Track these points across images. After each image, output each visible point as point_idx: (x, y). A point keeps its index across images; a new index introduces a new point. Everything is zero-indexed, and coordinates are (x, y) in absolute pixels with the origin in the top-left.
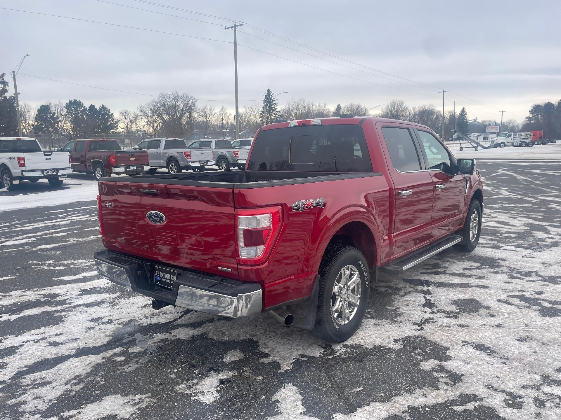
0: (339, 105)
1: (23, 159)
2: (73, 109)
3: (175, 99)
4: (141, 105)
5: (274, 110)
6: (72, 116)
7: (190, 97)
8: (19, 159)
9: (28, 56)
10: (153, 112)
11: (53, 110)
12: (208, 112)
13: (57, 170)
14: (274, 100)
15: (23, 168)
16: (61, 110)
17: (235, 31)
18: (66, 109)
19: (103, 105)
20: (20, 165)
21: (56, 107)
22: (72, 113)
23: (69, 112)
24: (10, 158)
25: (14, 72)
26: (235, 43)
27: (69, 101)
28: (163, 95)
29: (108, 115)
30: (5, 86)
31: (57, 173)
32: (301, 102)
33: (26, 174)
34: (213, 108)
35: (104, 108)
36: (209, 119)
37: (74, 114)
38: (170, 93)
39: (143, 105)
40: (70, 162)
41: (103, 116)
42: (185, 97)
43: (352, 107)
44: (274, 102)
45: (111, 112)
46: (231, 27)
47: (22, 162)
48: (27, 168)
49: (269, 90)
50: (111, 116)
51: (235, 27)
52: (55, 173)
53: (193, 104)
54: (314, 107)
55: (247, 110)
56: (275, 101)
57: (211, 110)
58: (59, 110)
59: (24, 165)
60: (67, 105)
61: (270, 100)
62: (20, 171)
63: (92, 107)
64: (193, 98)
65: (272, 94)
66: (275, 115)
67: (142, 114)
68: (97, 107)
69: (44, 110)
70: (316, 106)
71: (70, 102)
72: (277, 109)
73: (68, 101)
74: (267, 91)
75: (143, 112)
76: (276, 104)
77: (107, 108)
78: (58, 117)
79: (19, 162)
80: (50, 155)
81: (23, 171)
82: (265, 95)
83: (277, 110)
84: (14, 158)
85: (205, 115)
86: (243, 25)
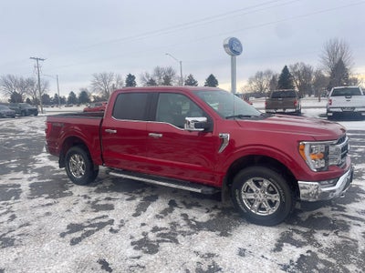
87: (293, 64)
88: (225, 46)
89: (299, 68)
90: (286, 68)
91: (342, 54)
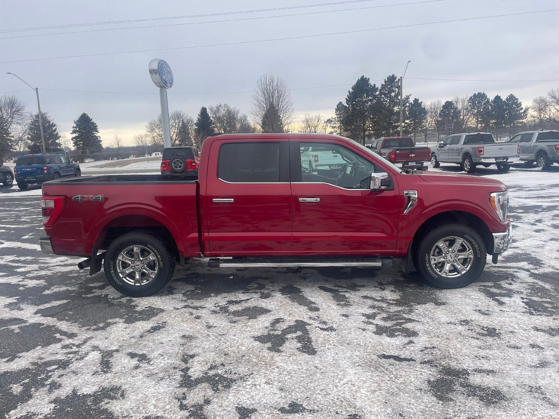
2: (476, 102)
4: (552, 91)
9: (409, 62)
11: (457, 105)
18: (470, 102)
19: (511, 94)
22: (476, 106)
23: (473, 105)
29: (516, 104)
35: (512, 98)
37: (478, 106)
45: (520, 101)
48: (319, 163)
50: (519, 105)
58: (465, 104)
60: (470, 98)
63: (498, 98)
68: (504, 98)
69: (448, 105)
73: (471, 95)
75: (554, 97)
77: (515, 97)
78: (460, 112)
87: (214, 106)
88: (152, 72)
89: (222, 112)
90: (204, 110)
91: (279, 97)
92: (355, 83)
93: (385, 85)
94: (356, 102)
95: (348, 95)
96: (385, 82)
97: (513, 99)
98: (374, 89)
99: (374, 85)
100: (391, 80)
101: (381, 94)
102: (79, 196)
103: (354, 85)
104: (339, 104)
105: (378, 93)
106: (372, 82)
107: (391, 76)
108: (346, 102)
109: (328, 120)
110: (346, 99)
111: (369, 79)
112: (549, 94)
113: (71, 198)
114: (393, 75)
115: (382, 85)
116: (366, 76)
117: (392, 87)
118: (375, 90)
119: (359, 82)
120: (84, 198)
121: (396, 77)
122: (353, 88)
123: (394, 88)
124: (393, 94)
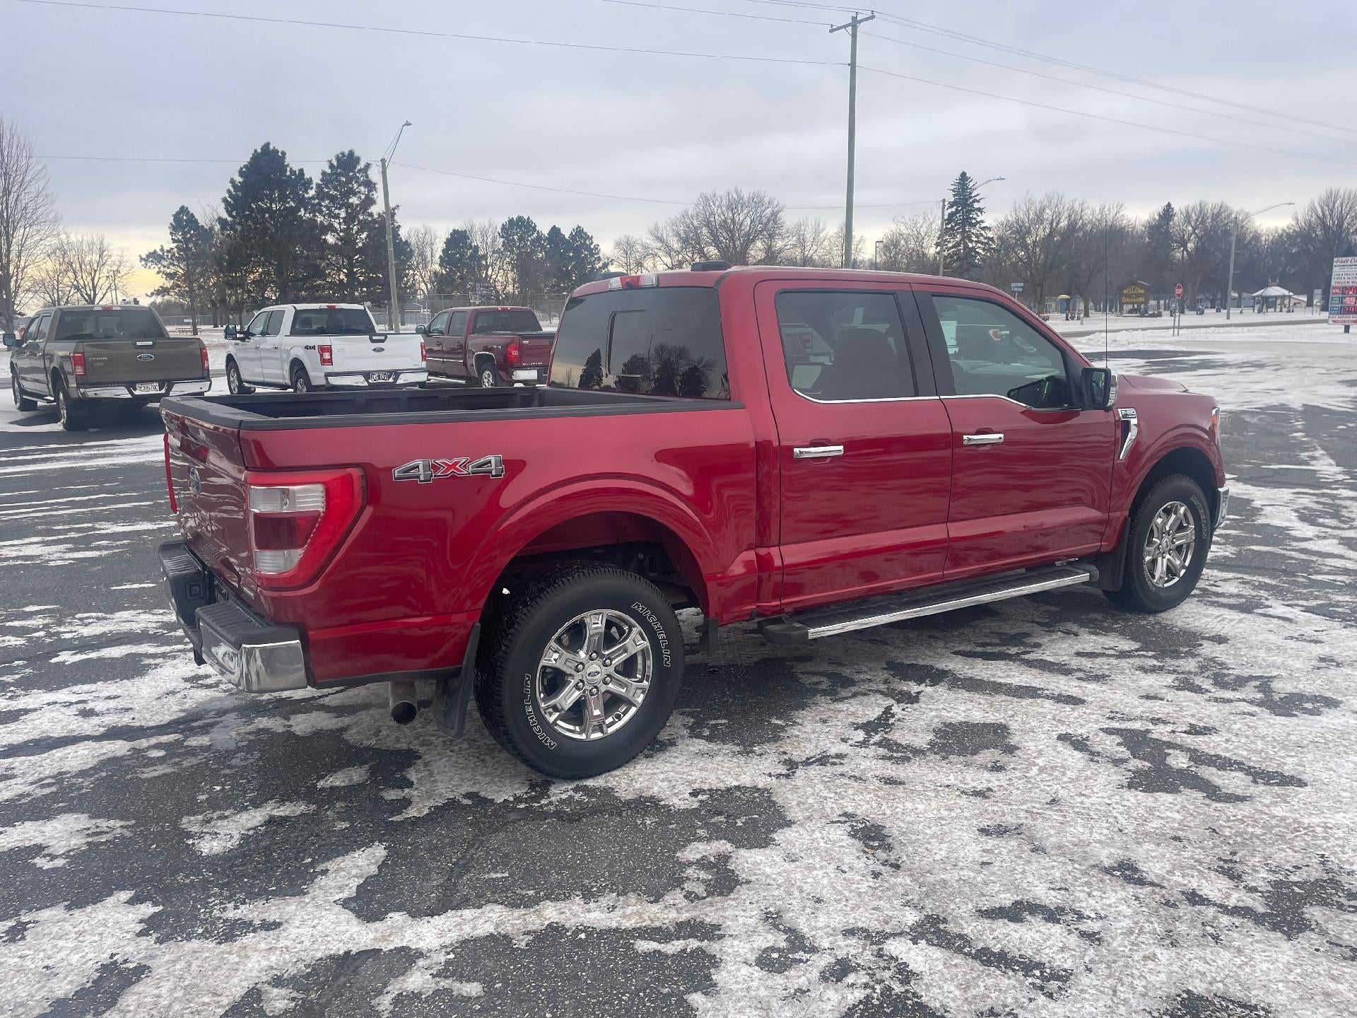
0: (1169, 205)
1: (329, 349)
2: (516, 237)
3: (732, 206)
4: (656, 225)
5: (974, 225)
6: (512, 252)
7: (766, 200)
8: (323, 349)
9: (408, 124)
10: (685, 241)
11: (477, 241)
12: (809, 237)
13: (396, 373)
14: (978, 198)
15: (329, 369)
16: (494, 240)
17: (854, 36)
18: (503, 237)
19: (579, 227)
20: (324, 362)
21: (484, 234)
22: (514, 245)
23: (508, 244)
24: (306, 347)
25: (383, 161)
26: (853, 65)
27: (507, 220)
28: (707, 200)
29: (588, 248)
30: (370, 191)
31: (396, 379)
32: (1050, 202)
33: (335, 381)
34: (821, 226)
35: (579, 233)
36: (811, 252)
37: (518, 248)
38: (721, 192)
39: (661, 224)
40: (424, 358)
41: (577, 250)
42: (758, 202)
43: (1201, 212)
44: (976, 205)
45: (595, 243)
46: (845, 27)
47: (327, 356)
48: (335, 368)
49: (963, 174)
50: (594, 252)
51: (854, 24)
52: (391, 380)
53: (774, 217)
54: (1088, 212)
55: (903, 228)
56: (978, 201)
57: (817, 232)
58: (489, 240)
59: (330, 361)
60: (504, 227)
61: (967, 200)
62: (323, 374)
63: (555, 231)
64: (776, 202)
65: (971, 184)
66: (977, 236)
67: (659, 245)
68: (566, 232)
69: (458, 240)
70: (1094, 211)
71: (511, 221)
72: (982, 221)
73: (505, 220)
74: (958, 176)
75: (660, 239)
76: (980, 210)
77: (586, 234)
78: (485, 257)
79: (322, 356)
80: (382, 341)
81: (328, 375)
82: (953, 187)
83: (983, 225)
84: (314, 348)
85: (802, 243)
86: (872, 17)
92: (246, 159)
93: (331, 174)
94: (252, 210)
95: (229, 191)
96: (331, 166)
97: (582, 237)
98: (301, 180)
99: (301, 171)
100: (347, 163)
101: (321, 195)
102: (420, 462)
103: (245, 166)
104: (178, 213)
105: (312, 193)
106: (294, 163)
107: (347, 153)
108: (226, 209)
109: (149, 255)
110: (225, 200)
111: (284, 153)
112: (651, 233)
113: (389, 470)
114: (351, 153)
115: (324, 173)
116: (275, 145)
117: (349, 181)
118: (303, 185)
119: (256, 158)
120: (435, 468)
121: (358, 159)
122: (241, 173)
123: (355, 186)
124: (354, 200)
